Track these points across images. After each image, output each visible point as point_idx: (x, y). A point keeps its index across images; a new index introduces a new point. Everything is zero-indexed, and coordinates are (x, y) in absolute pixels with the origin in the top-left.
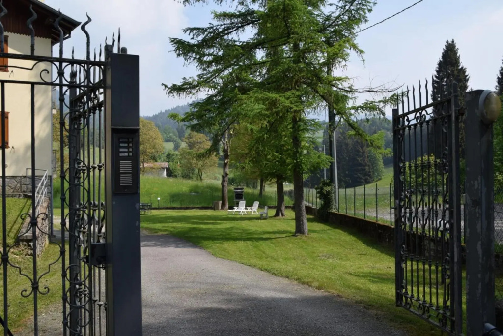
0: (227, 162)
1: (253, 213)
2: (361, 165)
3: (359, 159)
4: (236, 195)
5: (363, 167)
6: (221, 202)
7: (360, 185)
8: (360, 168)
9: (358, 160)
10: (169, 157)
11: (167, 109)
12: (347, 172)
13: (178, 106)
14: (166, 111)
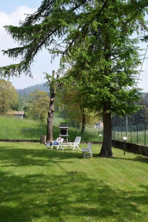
0: (53, 100)
1: (74, 148)
2: (142, 118)
3: (142, 115)
4: (61, 131)
5: (144, 120)
6: (46, 136)
7: (142, 130)
8: (141, 120)
9: (140, 115)
10: (25, 109)
11: (32, 86)
12: (134, 122)
13: (38, 85)
14: (31, 87)
